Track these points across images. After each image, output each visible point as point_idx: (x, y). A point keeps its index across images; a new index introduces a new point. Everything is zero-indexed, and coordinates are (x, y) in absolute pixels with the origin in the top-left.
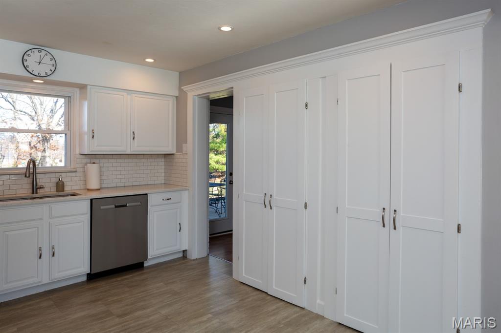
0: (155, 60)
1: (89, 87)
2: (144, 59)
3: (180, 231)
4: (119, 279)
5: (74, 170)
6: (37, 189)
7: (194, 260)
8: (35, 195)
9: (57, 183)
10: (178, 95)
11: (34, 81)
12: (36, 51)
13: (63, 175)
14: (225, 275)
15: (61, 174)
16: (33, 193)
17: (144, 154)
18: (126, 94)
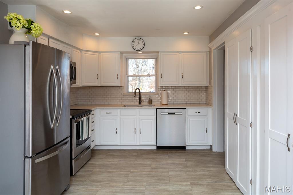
0: (188, 33)
1: (160, 52)
2: (183, 33)
3: (206, 132)
4: (169, 152)
5: (157, 94)
6: (141, 102)
7: (214, 152)
8: (140, 105)
9: (149, 100)
10: (209, 50)
11: (139, 53)
12: (137, 39)
13: (152, 96)
14: (222, 165)
15: (150, 96)
16: (139, 104)
17: (193, 86)
18: (178, 53)
